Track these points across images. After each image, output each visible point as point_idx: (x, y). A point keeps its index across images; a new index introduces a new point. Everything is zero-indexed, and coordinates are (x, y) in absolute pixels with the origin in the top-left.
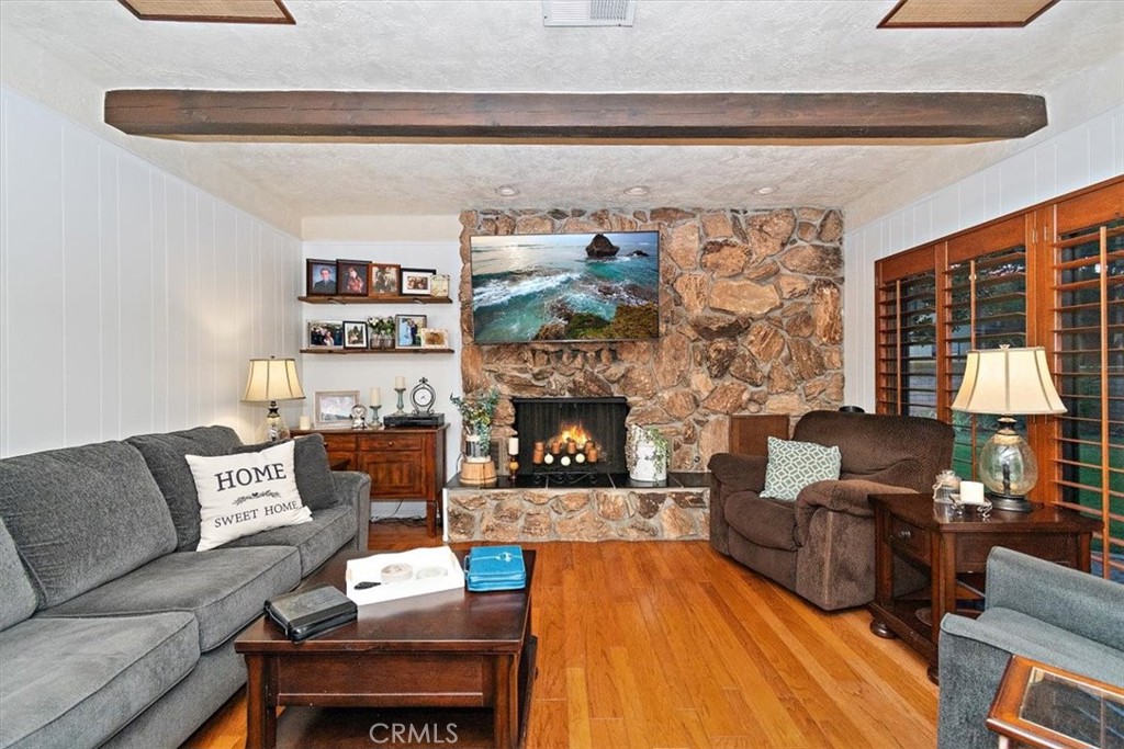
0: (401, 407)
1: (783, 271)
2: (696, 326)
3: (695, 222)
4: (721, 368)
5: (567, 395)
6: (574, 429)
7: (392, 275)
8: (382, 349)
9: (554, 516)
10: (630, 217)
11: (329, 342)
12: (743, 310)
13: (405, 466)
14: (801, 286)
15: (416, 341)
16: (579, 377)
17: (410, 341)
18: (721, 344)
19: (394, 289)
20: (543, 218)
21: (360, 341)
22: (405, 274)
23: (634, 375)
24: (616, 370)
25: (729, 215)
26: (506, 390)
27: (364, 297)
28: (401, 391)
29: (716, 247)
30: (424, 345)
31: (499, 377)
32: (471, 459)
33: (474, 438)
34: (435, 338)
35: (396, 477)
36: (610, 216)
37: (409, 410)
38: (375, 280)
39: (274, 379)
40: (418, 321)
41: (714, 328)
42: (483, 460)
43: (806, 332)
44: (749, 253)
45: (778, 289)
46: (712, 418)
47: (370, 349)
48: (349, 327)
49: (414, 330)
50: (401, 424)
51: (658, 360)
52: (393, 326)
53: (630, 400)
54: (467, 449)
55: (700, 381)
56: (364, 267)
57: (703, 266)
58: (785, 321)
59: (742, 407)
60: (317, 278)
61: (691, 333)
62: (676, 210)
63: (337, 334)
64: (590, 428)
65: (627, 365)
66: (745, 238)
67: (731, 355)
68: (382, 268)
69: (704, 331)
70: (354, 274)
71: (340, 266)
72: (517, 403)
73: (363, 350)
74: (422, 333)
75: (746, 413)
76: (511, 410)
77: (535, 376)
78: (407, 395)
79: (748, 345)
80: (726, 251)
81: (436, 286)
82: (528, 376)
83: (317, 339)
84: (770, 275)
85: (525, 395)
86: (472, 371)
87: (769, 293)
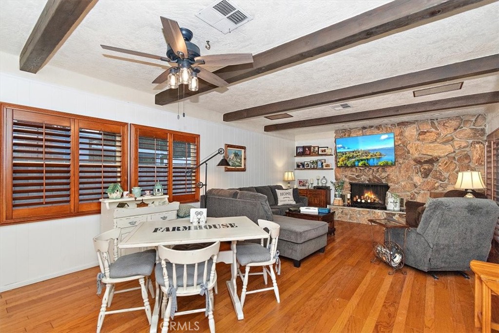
0: (318, 184)
1: (456, 139)
2: (415, 160)
3: (415, 125)
4: (426, 175)
5: (367, 182)
6: (369, 193)
7: (317, 149)
8: (314, 169)
9: (359, 216)
10: (390, 126)
11: (301, 167)
12: (436, 154)
13: (318, 199)
14: (464, 144)
15: (322, 166)
16: (371, 177)
17: (321, 166)
18: (426, 166)
19: (317, 153)
20: (359, 130)
21: (308, 166)
22: (320, 149)
23: (391, 176)
24: (384, 175)
25: (430, 122)
26: (347, 180)
27: (309, 155)
28: (318, 180)
29: (424, 133)
30: (324, 167)
31: (346, 177)
32: (336, 199)
33: (337, 193)
34: (327, 166)
35: (316, 201)
36: (382, 127)
37: (320, 185)
38: (312, 151)
39: (289, 176)
40: (323, 161)
41: (423, 161)
42: (339, 199)
43: (466, 161)
44: (439, 134)
45: (453, 146)
46: (422, 192)
47: (311, 169)
48: (306, 163)
49: (322, 163)
50: (318, 188)
51: (400, 172)
52: (317, 162)
53: (389, 184)
54: (335, 196)
55: (418, 179)
56: (309, 148)
57: (419, 140)
58: (456, 158)
59: (435, 189)
60: (298, 151)
61: (413, 163)
62: (407, 122)
63: (303, 165)
64: (375, 193)
65: (388, 173)
66: (436, 129)
67: (430, 170)
68: (314, 147)
69: (418, 162)
70: (307, 149)
71: (304, 148)
72: (351, 184)
73: (309, 169)
74: (324, 164)
75: (437, 191)
76: (349, 186)
77: (357, 176)
78: (319, 181)
79: (438, 167)
80: (428, 134)
81: (328, 151)
82: (354, 176)
83: (298, 166)
84: (449, 141)
85: (354, 182)
86: (338, 175)
87: (448, 148)
